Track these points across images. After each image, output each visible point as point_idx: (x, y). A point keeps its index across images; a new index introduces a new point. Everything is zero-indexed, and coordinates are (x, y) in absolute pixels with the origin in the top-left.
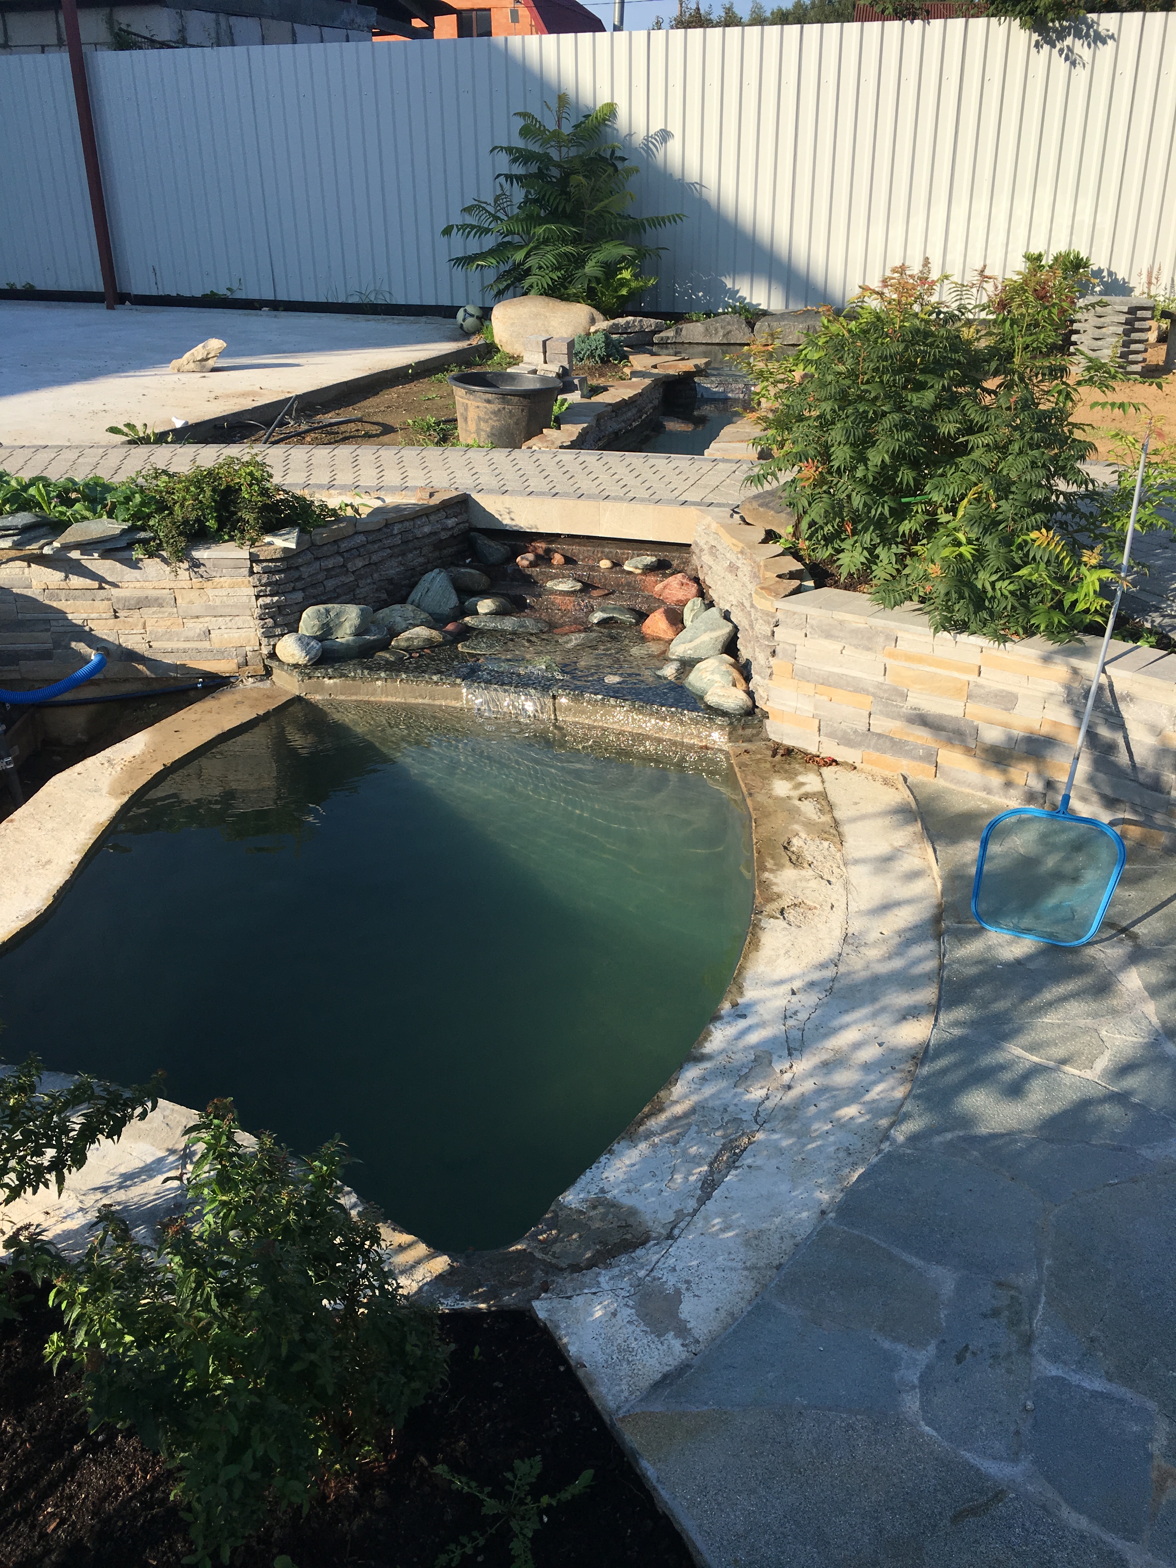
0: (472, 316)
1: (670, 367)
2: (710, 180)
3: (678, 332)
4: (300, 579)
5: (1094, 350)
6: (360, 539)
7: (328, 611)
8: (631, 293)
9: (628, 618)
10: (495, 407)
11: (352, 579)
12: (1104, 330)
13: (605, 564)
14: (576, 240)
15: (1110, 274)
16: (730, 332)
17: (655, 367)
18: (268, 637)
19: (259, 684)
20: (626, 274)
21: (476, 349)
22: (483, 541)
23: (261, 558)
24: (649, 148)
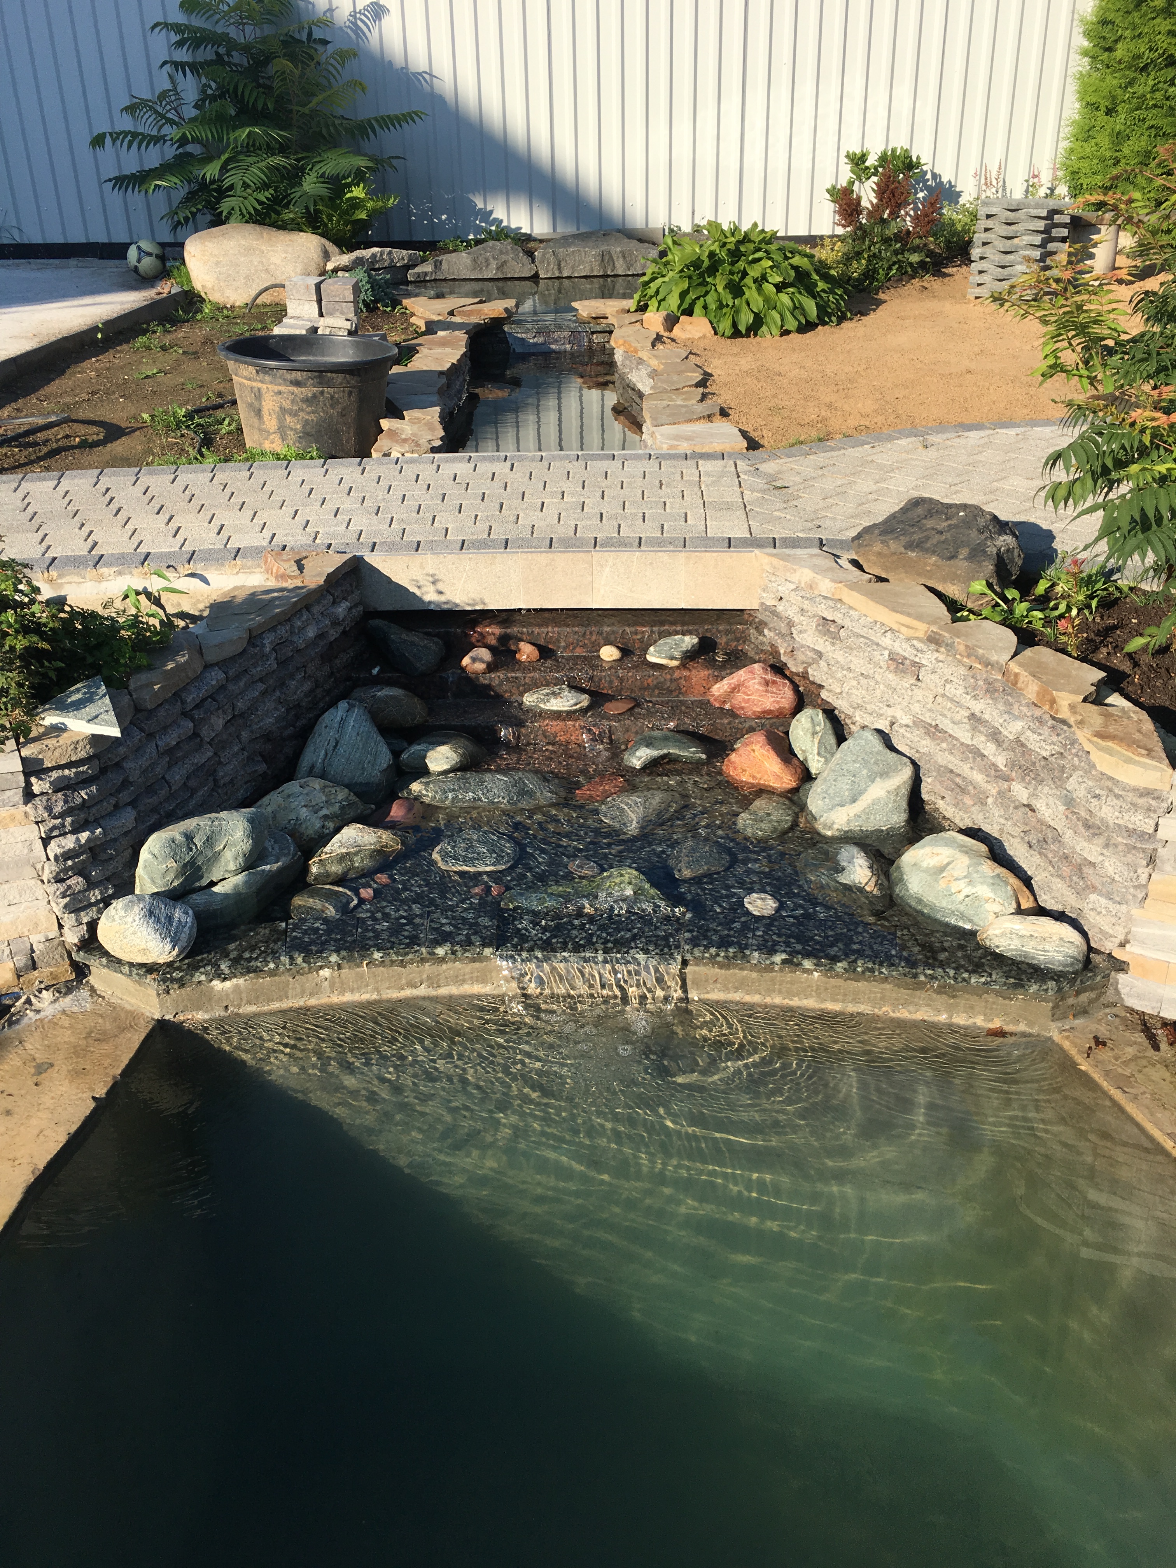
0: (149, 254)
1: (471, 313)
2: (443, 69)
3: (437, 265)
4: (126, 783)
5: (1003, 267)
6: (216, 677)
7: (189, 837)
8: (372, 214)
9: (692, 752)
10: (307, 391)
11: (210, 754)
12: (1016, 241)
13: (609, 653)
14: (283, 149)
15: (934, 176)
16: (505, 262)
17: (451, 313)
18: (76, 911)
19: (66, 1002)
20: (358, 192)
21: (172, 299)
22: (398, 636)
23: (48, 764)
24: (355, 24)
